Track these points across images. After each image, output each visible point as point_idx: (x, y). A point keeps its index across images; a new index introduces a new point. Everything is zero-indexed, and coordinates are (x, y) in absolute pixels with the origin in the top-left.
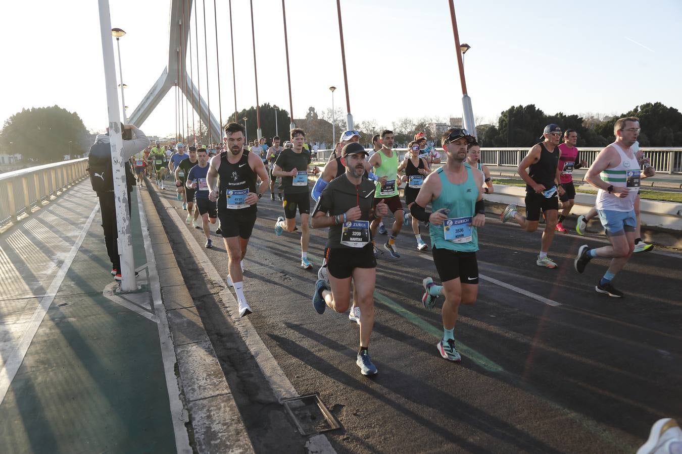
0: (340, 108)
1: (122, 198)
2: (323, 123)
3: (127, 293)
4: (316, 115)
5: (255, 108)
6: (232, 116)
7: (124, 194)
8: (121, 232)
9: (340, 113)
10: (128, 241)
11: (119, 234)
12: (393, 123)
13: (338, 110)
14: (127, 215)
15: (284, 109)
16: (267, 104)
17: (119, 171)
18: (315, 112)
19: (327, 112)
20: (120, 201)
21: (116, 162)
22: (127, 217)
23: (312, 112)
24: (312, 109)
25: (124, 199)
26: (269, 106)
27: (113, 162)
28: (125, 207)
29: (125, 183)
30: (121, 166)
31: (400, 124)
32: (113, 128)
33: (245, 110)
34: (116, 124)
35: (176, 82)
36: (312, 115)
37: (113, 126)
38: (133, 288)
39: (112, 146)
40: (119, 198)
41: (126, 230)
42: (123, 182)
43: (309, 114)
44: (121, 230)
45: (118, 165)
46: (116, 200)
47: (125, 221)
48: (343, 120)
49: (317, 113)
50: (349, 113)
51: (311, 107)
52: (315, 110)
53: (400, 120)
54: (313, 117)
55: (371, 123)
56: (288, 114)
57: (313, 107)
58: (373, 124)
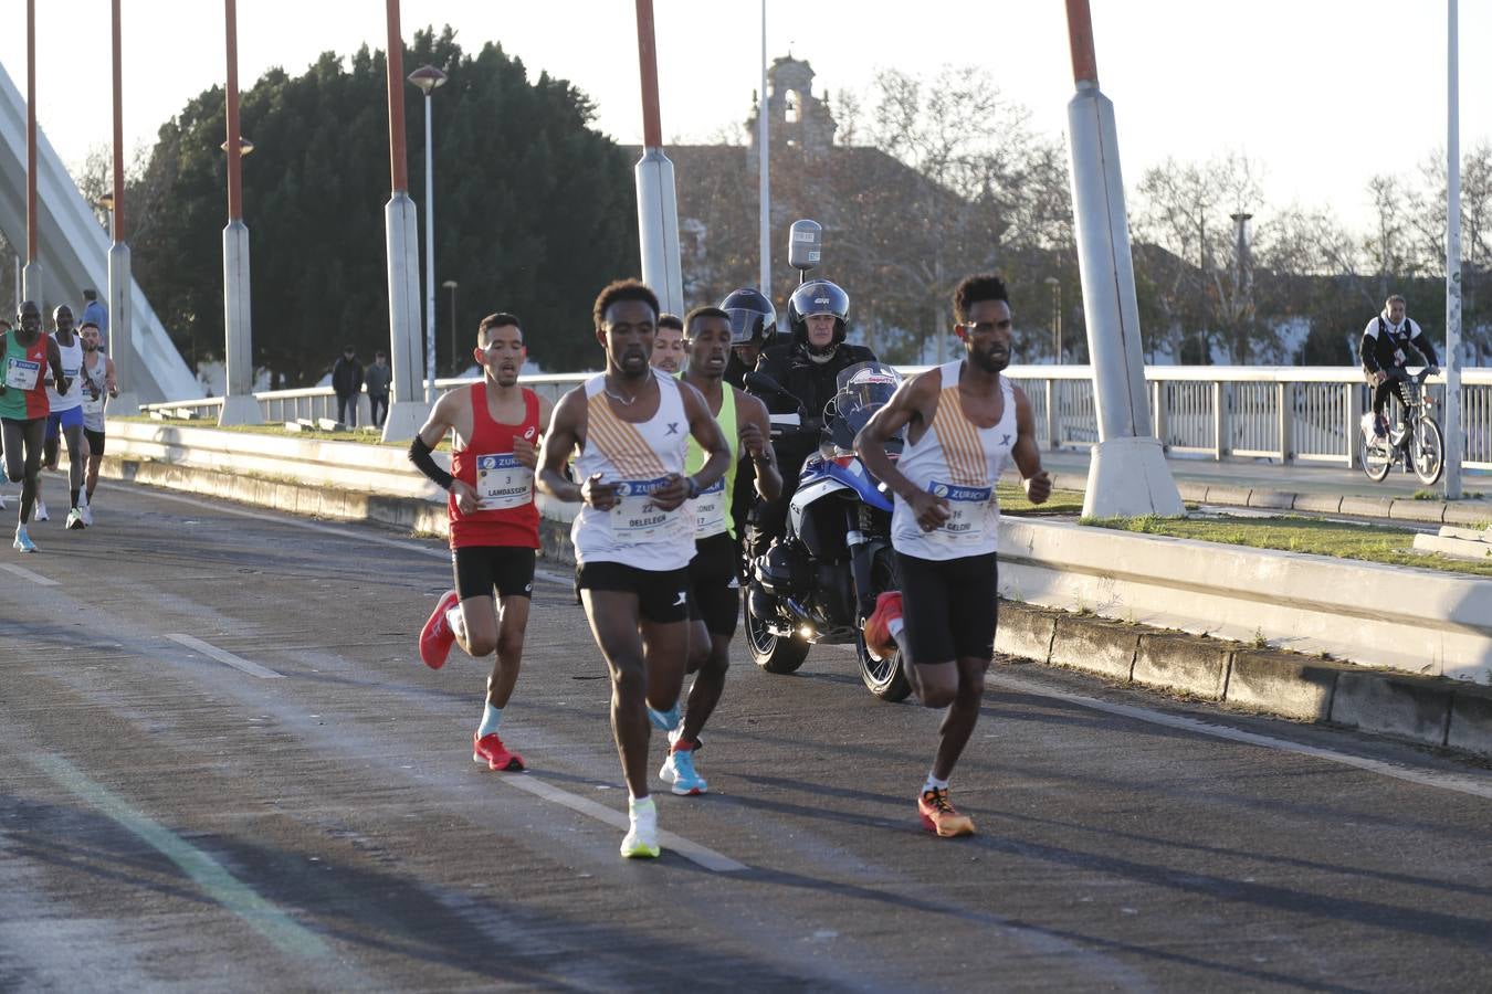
0: (969, 72)
2: (873, 167)
4: (817, 113)
5: (348, 68)
6: (186, 118)
9: (967, 108)
12: (1379, 186)
13: (959, 86)
15: (556, 75)
16: (438, 34)
18: (817, 93)
19: (878, 96)
23: (791, 96)
24: (790, 73)
26: (448, 49)
31: (1430, 192)
33: (277, 76)
36: (791, 117)
43: (776, 104)
48: (992, 163)
49: (826, 100)
50: (1087, 85)
51: (789, 59)
52: (814, 80)
53: (1431, 166)
54: (797, 130)
55: (1214, 186)
56: (593, 112)
57: (798, 57)
58: (1231, 193)
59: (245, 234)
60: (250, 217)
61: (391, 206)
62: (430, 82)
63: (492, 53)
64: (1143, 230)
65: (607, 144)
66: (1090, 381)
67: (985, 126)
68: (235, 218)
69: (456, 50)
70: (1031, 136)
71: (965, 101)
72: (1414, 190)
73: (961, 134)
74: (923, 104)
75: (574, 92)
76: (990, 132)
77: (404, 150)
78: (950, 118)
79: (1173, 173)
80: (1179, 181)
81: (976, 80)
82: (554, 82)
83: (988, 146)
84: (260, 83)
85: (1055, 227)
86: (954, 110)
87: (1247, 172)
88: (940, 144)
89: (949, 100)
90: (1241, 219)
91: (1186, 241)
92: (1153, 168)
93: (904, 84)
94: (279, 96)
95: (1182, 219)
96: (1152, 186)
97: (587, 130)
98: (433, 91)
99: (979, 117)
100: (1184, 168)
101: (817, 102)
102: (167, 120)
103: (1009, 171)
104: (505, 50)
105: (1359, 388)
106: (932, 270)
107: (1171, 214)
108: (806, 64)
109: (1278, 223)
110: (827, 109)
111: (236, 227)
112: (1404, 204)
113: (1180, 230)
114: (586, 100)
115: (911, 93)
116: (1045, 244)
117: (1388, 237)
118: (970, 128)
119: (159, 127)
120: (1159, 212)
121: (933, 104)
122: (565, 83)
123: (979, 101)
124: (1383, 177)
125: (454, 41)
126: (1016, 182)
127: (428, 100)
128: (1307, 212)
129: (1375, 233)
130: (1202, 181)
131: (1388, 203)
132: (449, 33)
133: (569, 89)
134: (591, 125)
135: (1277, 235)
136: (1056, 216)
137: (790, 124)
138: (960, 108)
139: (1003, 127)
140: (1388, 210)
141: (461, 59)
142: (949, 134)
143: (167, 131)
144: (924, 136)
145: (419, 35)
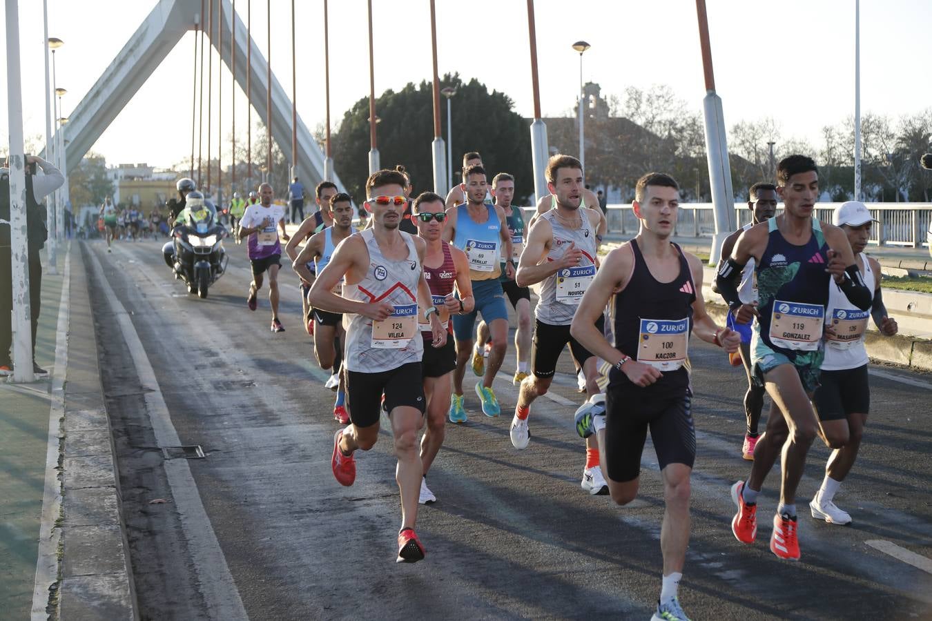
0: (662, 87)
1: (20, 255)
2: (624, 125)
3: (21, 383)
4: (602, 104)
5: (418, 88)
6: (355, 109)
7: (24, 250)
8: (17, 301)
9: (662, 101)
10: (25, 313)
11: (14, 303)
12: (827, 130)
13: (659, 93)
14: (25, 279)
15: (499, 91)
16: (453, 75)
17: (17, 219)
18: (602, 96)
19: (627, 97)
20: (17, 259)
21: (16, 207)
22: (26, 282)
23: (591, 97)
24: (591, 89)
25: (23, 257)
26: (457, 80)
27: (11, 206)
28: (25, 266)
29: (26, 236)
30: (22, 213)
31: (847, 133)
32: (14, 163)
33: (390, 92)
34: (18, 157)
35: (197, 19)
36: (592, 106)
37: (14, 160)
38: (28, 379)
39: (12, 186)
40: (17, 255)
41: (24, 298)
42: (23, 233)
43: (586, 101)
44: (17, 298)
45: (18, 211)
46: (13, 258)
47: (22, 286)
48: (672, 123)
49: (606, 99)
50: (711, 91)
51: (591, 83)
52: (600, 91)
53: (847, 122)
54: (594, 111)
55: (760, 131)
56: (514, 105)
57: (595, 82)
58: (767, 134)
59: (378, 154)
60: (379, 147)
61: (435, 143)
62: (449, 93)
63: (474, 82)
64: (732, 149)
65: (519, 117)
66: (712, 209)
67: (669, 108)
68: (374, 148)
69: (460, 81)
70: (687, 112)
71: (661, 98)
72: (841, 132)
73: (659, 112)
74: (644, 100)
75: (506, 97)
76: (671, 111)
77: (440, 121)
78: (655, 105)
79: (744, 126)
80: (746, 129)
81: (665, 90)
82: (498, 93)
83: (670, 116)
84: (384, 95)
85: (697, 148)
86: (656, 102)
87: (773, 125)
88: (651, 116)
89: (654, 98)
90: (771, 144)
91: (749, 153)
92: (736, 124)
93: (637, 92)
94: (391, 101)
95: (747, 145)
96: (736, 131)
97: (511, 112)
98: (451, 97)
99: (666, 105)
100: (748, 124)
101: (602, 100)
102: (347, 110)
103: (678, 126)
104: (479, 81)
105: (819, 212)
106: (648, 166)
107: (743, 142)
108: (597, 85)
109: (786, 146)
110: (606, 103)
111: (374, 151)
112: (837, 137)
113: (747, 149)
114: (511, 100)
115: (639, 96)
116: (693, 155)
117: (830, 150)
118: (663, 109)
119: (344, 113)
120: (738, 142)
121: (648, 100)
122: (502, 94)
123: (667, 99)
124: (828, 127)
125: (459, 77)
126: (681, 130)
127: (449, 101)
128: (798, 141)
129: (825, 149)
130: (756, 129)
131: (830, 137)
132: (457, 74)
133: (504, 96)
134: (513, 110)
135: (785, 150)
136: (697, 144)
137: (592, 109)
138: (659, 101)
139: (676, 109)
140: (830, 140)
141: (462, 85)
142: (655, 112)
143: (348, 114)
144: (644, 113)
145: (445, 75)
